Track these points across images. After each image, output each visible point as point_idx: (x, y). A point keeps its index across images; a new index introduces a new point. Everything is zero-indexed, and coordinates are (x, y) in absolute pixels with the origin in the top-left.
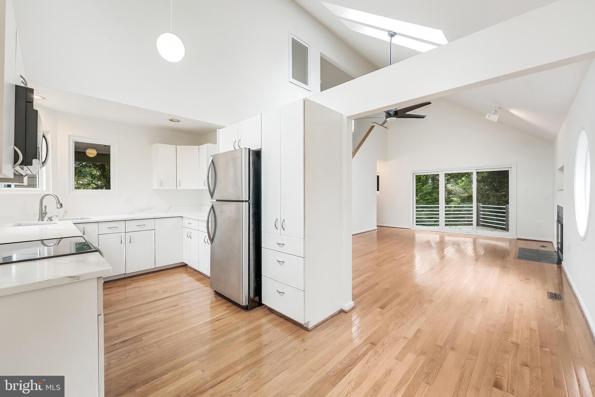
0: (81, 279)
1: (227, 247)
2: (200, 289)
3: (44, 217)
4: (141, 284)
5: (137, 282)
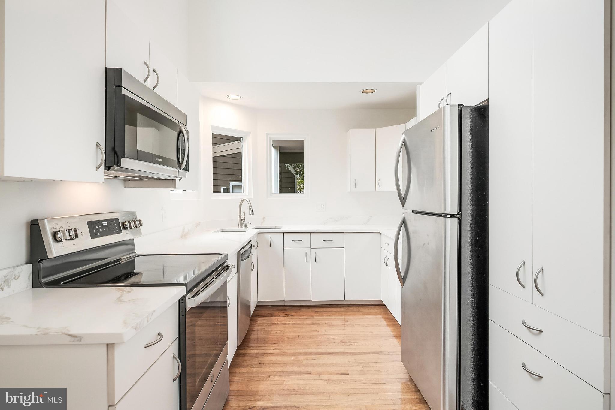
0: (83, 342)
1: (421, 300)
2: (389, 354)
3: (242, 223)
4: (322, 321)
5: (320, 315)
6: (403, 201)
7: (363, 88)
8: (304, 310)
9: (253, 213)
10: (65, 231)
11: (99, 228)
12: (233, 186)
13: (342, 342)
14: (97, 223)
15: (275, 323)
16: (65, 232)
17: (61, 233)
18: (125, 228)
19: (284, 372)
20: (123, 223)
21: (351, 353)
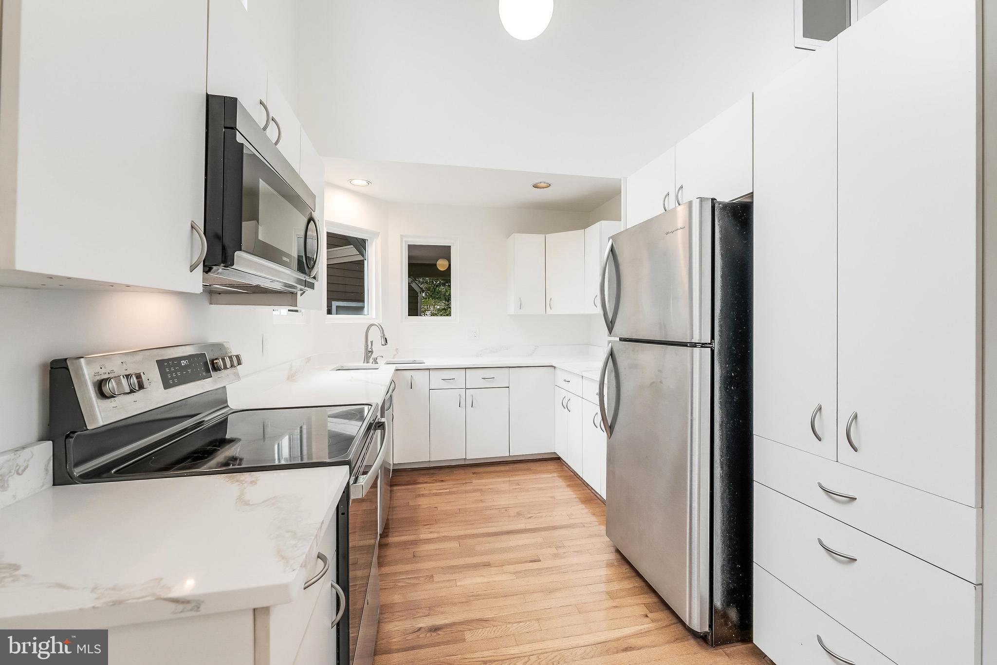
0: (203, 611)
3: (370, 357)
4: (485, 486)
5: (481, 478)
6: (611, 326)
7: (535, 182)
8: (456, 472)
9: (387, 342)
10: (120, 378)
11: (176, 371)
12: (337, 307)
13: (519, 514)
14: (173, 363)
15: (422, 493)
16: (120, 380)
17: (113, 382)
18: (216, 369)
19: (452, 567)
20: (212, 361)
21: (534, 528)
